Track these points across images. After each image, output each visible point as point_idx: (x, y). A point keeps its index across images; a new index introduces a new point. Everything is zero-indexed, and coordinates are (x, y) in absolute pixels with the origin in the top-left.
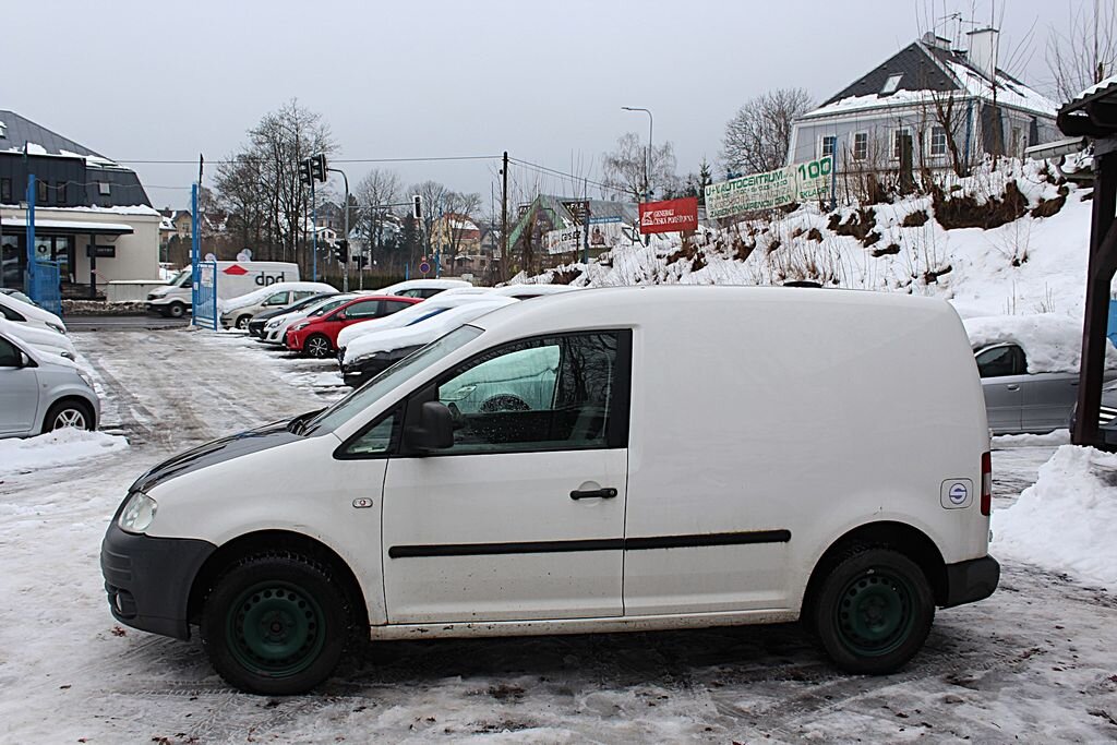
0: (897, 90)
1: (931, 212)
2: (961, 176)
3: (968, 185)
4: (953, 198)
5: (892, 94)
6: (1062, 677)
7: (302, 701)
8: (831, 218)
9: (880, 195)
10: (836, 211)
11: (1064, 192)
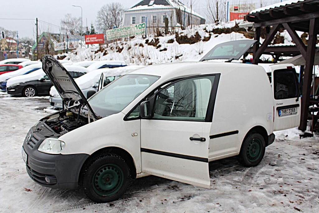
0: (153, 4)
1: (175, 39)
2: (183, 30)
4: (181, 36)
5: (152, 5)
8: (146, 40)
9: (160, 34)
10: (147, 39)
11: (210, 35)
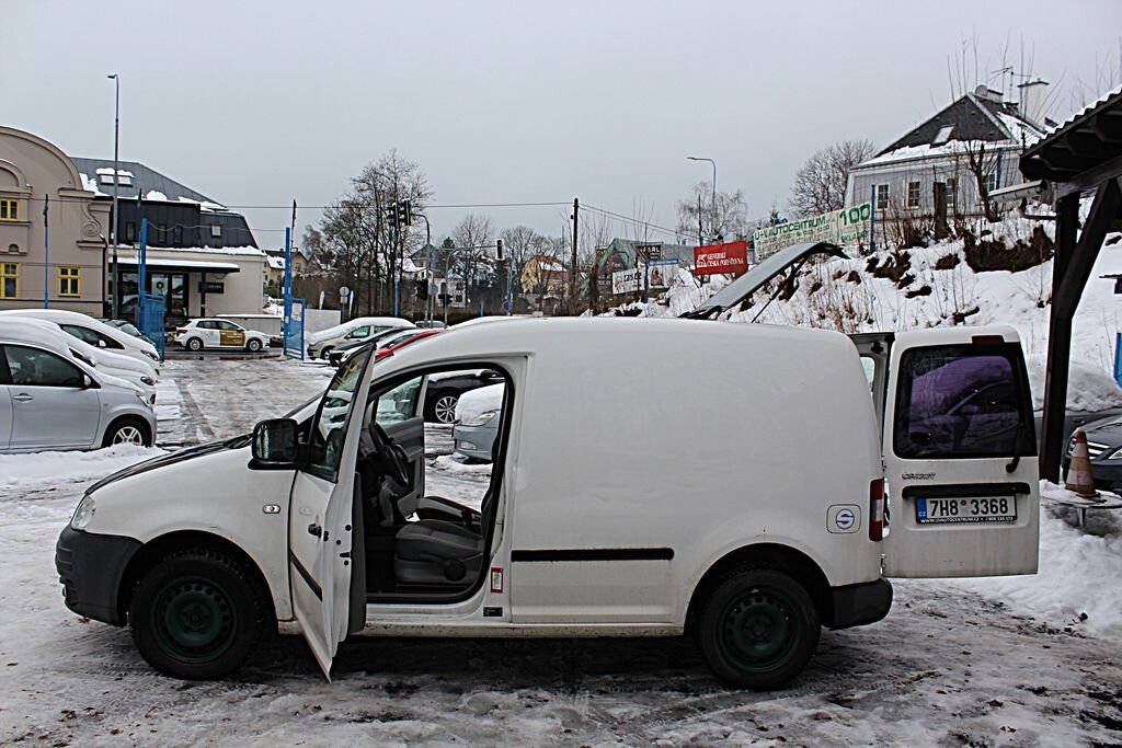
0: (949, 140)
1: (962, 256)
2: (991, 221)
3: (997, 230)
4: (983, 243)
5: (943, 144)
6: (942, 701)
7: (214, 685)
8: (869, 261)
9: (915, 239)
10: (874, 255)
